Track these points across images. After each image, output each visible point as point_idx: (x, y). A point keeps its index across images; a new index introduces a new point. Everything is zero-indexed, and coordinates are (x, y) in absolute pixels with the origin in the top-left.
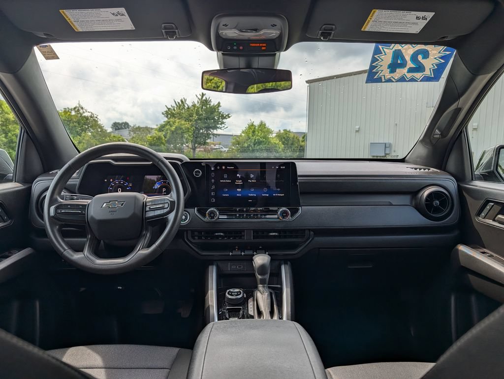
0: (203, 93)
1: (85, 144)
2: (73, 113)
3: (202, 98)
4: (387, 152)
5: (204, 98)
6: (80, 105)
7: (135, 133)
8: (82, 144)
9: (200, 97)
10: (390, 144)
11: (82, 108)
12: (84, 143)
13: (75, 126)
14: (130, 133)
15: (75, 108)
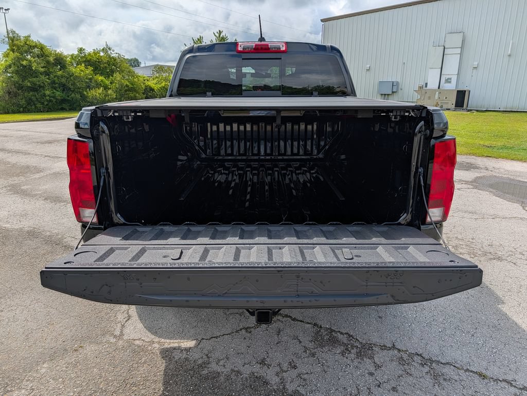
0: (220, 31)
1: (117, 85)
2: (102, 54)
3: (220, 36)
4: (394, 90)
5: (221, 36)
6: (107, 45)
7: (158, 73)
8: (114, 84)
9: (217, 35)
10: (398, 83)
11: (110, 49)
12: (116, 83)
13: (106, 67)
14: (153, 73)
15: (103, 49)
